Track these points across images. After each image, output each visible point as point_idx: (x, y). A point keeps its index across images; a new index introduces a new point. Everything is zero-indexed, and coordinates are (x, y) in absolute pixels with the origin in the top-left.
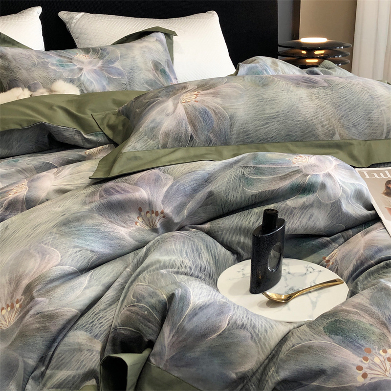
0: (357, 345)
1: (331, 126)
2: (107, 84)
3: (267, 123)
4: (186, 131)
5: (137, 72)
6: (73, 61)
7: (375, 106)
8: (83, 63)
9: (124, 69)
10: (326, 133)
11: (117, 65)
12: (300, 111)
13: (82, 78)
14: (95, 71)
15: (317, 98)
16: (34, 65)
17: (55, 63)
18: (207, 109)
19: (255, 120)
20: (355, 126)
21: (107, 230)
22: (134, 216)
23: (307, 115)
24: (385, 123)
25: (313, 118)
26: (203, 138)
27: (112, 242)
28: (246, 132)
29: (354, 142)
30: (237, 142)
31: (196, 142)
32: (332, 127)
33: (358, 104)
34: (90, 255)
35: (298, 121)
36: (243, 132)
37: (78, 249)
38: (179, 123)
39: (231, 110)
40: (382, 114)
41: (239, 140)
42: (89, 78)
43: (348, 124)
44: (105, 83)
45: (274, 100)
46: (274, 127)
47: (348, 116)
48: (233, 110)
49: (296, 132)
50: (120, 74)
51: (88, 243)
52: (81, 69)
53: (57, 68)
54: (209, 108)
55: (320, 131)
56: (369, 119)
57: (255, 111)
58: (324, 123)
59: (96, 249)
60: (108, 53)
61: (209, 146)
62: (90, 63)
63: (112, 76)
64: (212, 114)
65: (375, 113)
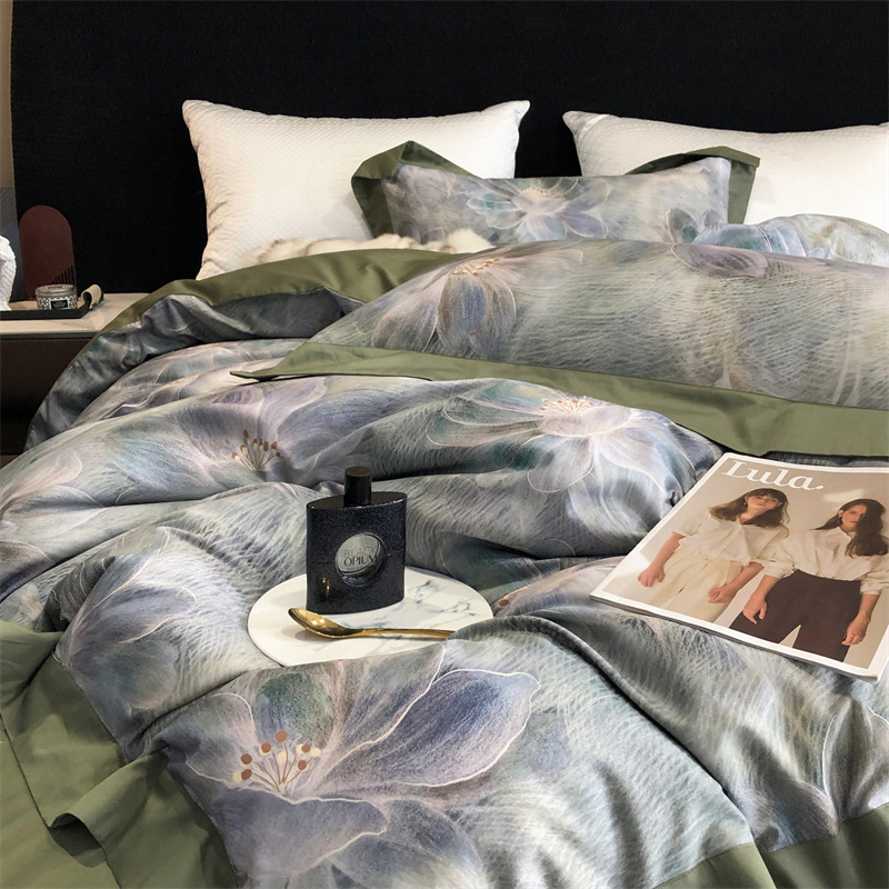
0: (276, 721)
1: (715, 358)
3: (583, 332)
4: (429, 323)
5: (631, 228)
6: (514, 199)
7: (837, 332)
9: (606, 221)
10: (701, 370)
11: (595, 213)
12: (659, 318)
13: (518, 231)
14: (547, 220)
15: (711, 298)
16: (444, 200)
17: (480, 199)
18: (485, 290)
19: (562, 323)
20: (773, 366)
21: (177, 452)
22: (236, 443)
23: (669, 328)
24: (845, 372)
25: (682, 336)
26: (455, 339)
27: (173, 474)
28: (537, 342)
29: (760, 400)
30: (519, 359)
31: (442, 346)
32: (718, 361)
33: (799, 322)
34: (124, 482)
35: (648, 337)
36: (532, 341)
37: (111, 470)
38: (422, 308)
39: (524, 298)
40: (844, 351)
41: (523, 355)
42: (531, 231)
43: (757, 359)
45: (617, 290)
46: (595, 342)
47: (761, 343)
48: (529, 299)
49: (637, 358)
50: (595, 229)
51: (132, 465)
52: (522, 215)
53: (480, 208)
54: (489, 288)
55: (689, 363)
56: (811, 357)
57: (570, 305)
58: (703, 350)
59: (140, 477)
60: (587, 190)
61: (463, 357)
62: (545, 204)
63: (576, 232)
64: (488, 299)
65: (829, 346)
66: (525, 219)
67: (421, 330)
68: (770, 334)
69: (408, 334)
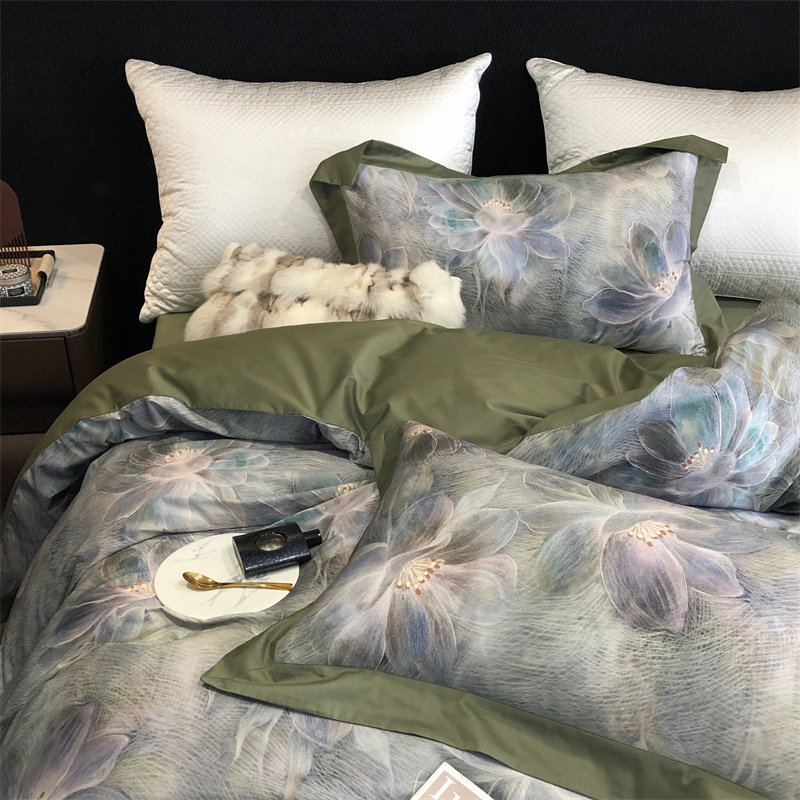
1: (633, 725)
2: (525, 269)
4: (378, 648)
5: (593, 249)
6: (476, 215)
8: (493, 219)
10: (622, 732)
11: (557, 231)
12: (585, 679)
13: (480, 253)
15: (634, 661)
16: (406, 216)
17: (442, 216)
18: (427, 616)
19: (498, 667)
20: (683, 740)
23: (594, 691)
24: (744, 760)
25: (605, 701)
26: (404, 664)
28: (477, 678)
30: (462, 687)
31: (392, 668)
32: (636, 728)
33: (709, 702)
35: (576, 695)
36: (473, 677)
38: (370, 631)
39: (464, 632)
40: (744, 741)
41: (466, 685)
42: (493, 254)
43: (670, 733)
44: (520, 265)
45: (548, 639)
47: (674, 719)
48: (469, 635)
49: (566, 711)
50: (557, 250)
52: (484, 234)
53: (443, 227)
54: (431, 615)
55: (611, 725)
56: (716, 739)
58: (623, 716)
60: (550, 202)
61: (412, 678)
62: (507, 221)
63: (538, 254)
64: (431, 630)
65: (732, 734)
66: (488, 240)
67: (372, 653)
68: (682, 711)
69: (360, 656)
